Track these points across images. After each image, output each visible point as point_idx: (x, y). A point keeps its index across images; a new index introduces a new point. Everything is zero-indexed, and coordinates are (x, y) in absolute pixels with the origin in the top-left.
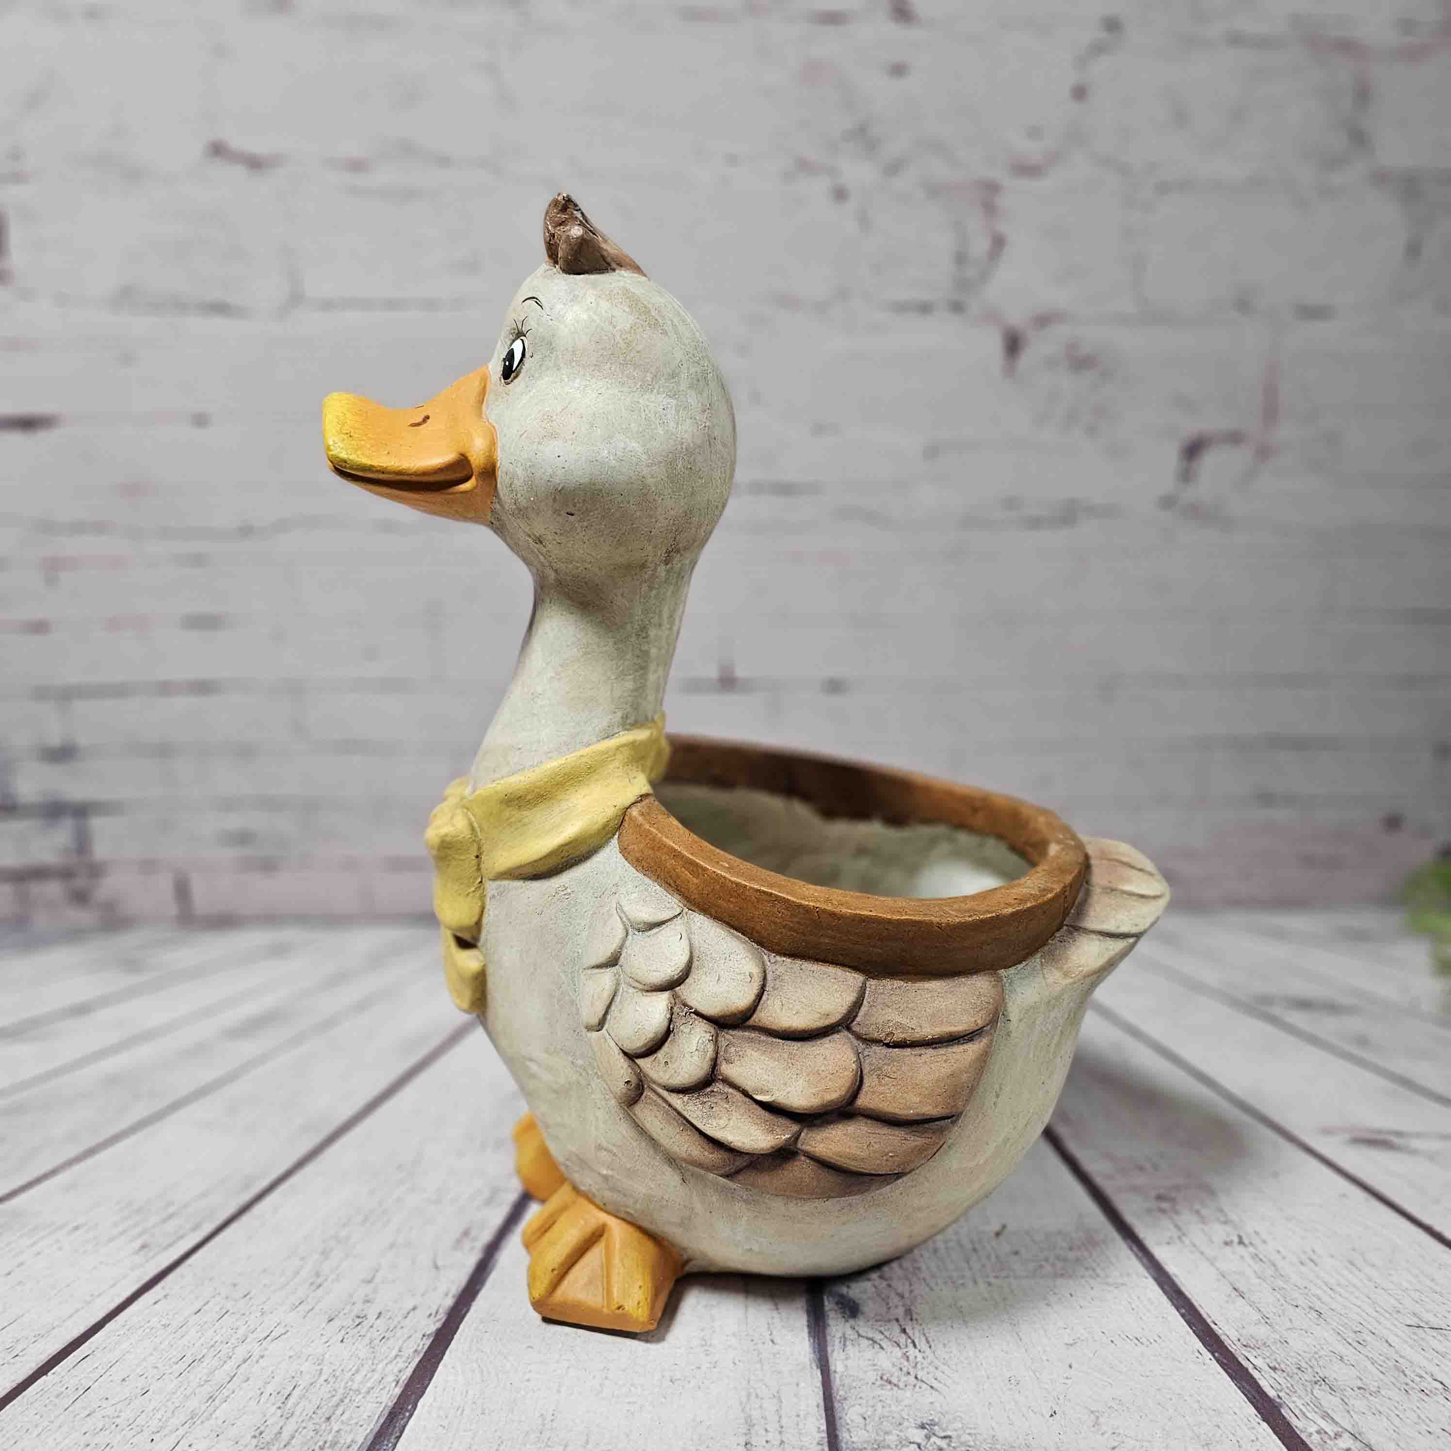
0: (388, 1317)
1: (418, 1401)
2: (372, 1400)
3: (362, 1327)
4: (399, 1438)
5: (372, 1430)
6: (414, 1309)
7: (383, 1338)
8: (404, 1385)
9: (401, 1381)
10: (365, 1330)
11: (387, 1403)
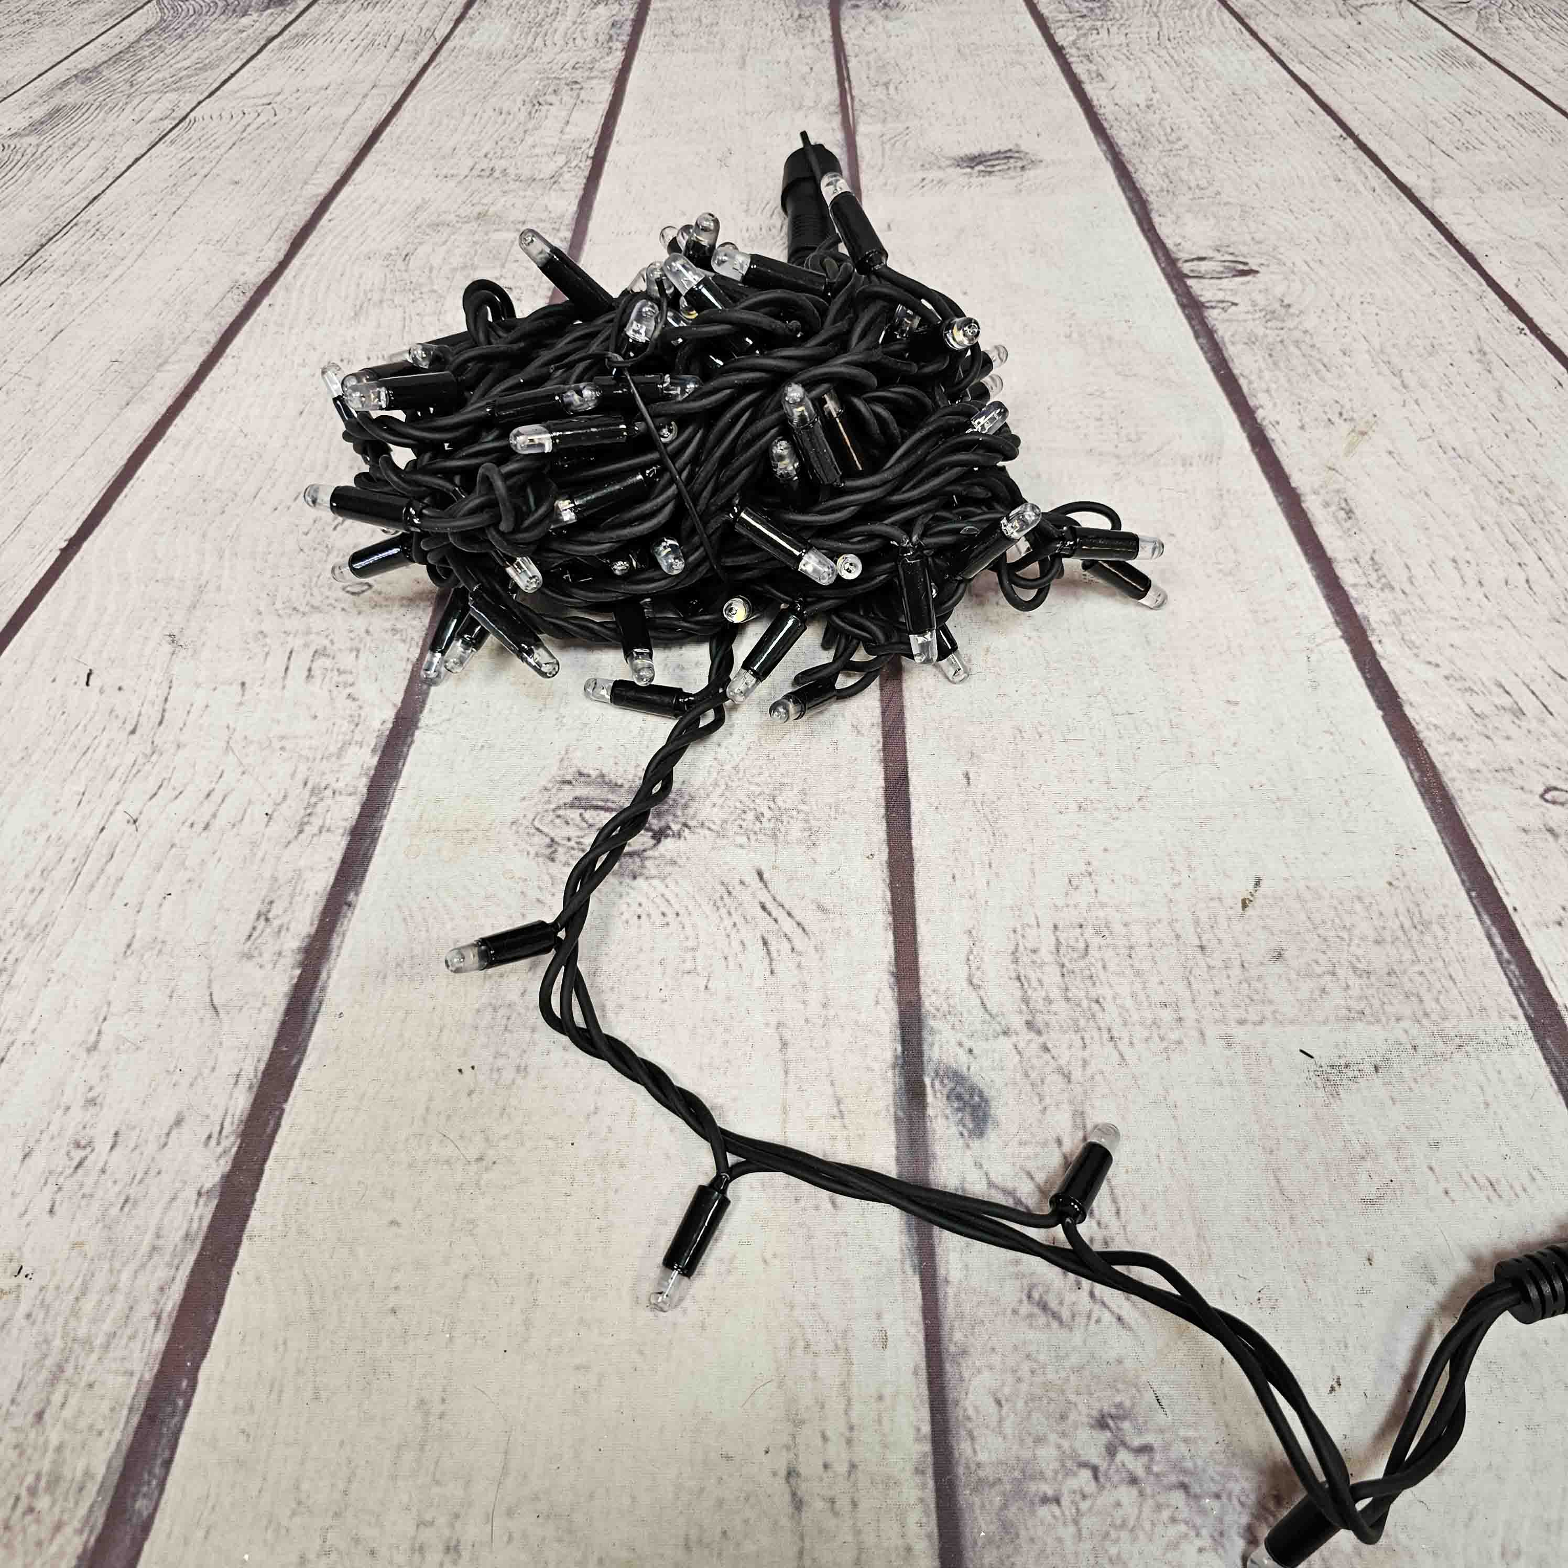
0: (132, 1145)
1: (196, 1368)
2: (114, 1366)
3: (86, 1174)
4: (168, 1464)
5: (119, 1444)
6: (178, 1122)
7: (126, 1201)
8: (170, 1327)
9: (165, 1316)
10: (90, 1181)
11: (142, 1376)
